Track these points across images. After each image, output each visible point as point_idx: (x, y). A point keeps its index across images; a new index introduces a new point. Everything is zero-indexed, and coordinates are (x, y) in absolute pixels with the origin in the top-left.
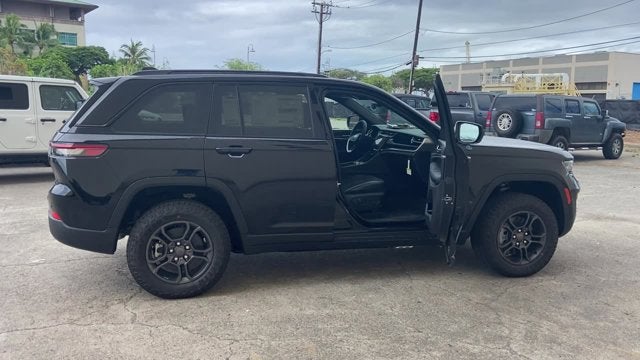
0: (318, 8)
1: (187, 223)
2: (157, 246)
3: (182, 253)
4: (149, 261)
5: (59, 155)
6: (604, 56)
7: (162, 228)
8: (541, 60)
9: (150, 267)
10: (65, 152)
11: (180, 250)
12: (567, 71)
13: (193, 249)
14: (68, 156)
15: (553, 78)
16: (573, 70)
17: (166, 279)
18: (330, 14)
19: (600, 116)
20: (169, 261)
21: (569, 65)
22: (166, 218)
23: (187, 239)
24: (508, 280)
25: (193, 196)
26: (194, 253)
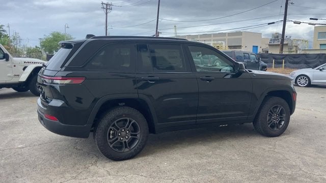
0: (105, 6)
1: (128, 119)
2: (111, 132)
3: (125, 135)
4: (108, 141)
5: (55, 84)
6: (239, 33)
7: (115, 122)
8: (212, 35)
9: (109, 144)
10: (58, 82)
11: (124, 133)
12: (224, 40)
13: (130, 133)
14: (60, 84)
15: (218, 43)
16: (227, 40)
17: (117, 150)
18: (111, 9)
19: (257, 61)
20: (119, 140)
21: (225, 37)
22: (117, 116)
23: (128, 127)
24: (272, 139)
25: (124, 104)
26: (131, 135)
